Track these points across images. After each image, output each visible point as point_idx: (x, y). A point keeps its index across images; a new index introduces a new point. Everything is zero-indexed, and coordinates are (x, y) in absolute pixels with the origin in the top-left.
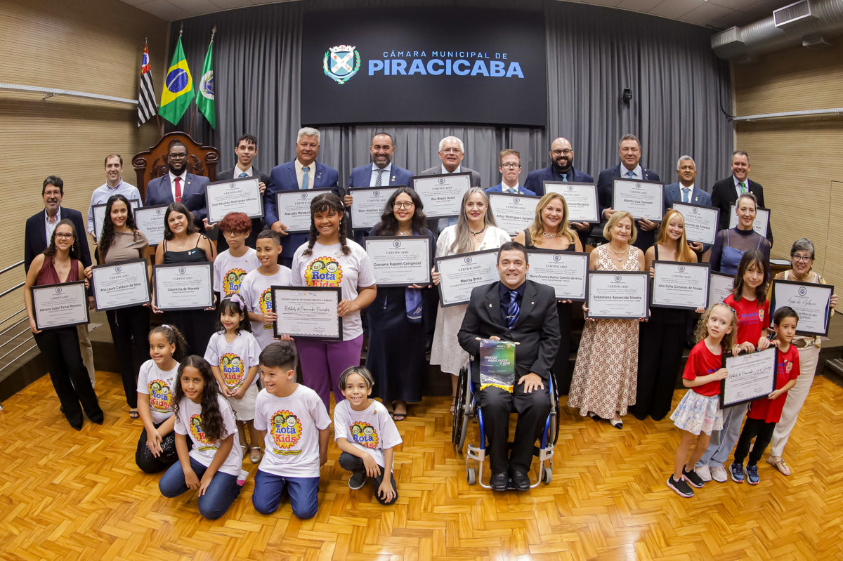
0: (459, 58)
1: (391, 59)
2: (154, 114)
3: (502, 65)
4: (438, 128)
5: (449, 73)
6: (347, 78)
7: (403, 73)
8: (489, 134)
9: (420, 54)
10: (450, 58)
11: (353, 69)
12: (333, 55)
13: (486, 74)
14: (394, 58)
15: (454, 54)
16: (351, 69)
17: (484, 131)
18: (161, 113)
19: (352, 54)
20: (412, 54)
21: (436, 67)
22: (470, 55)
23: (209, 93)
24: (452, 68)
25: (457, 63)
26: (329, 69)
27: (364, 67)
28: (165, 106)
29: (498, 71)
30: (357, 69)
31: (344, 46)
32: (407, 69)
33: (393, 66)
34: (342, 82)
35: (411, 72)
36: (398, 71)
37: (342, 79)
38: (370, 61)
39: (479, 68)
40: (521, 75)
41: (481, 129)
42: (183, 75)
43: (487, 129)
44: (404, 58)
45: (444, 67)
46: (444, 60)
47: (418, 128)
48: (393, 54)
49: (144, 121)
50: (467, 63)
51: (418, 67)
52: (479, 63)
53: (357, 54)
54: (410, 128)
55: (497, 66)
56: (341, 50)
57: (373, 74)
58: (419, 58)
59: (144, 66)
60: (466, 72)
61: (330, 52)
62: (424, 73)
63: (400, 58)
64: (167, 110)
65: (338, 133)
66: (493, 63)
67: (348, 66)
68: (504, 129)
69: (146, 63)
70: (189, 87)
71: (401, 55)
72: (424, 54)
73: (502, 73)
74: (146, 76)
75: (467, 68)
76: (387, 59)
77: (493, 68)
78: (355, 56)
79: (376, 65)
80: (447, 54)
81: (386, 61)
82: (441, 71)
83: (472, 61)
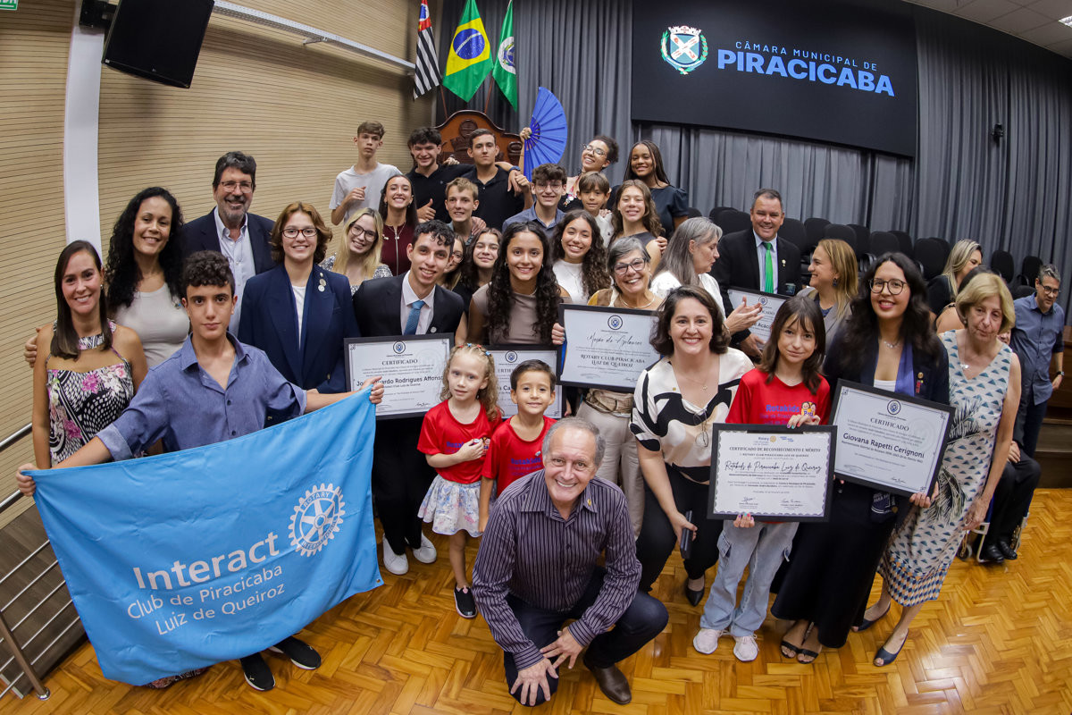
0: (824, 62)
1: (746, 51)
2: (437, 84)
3: (871, 77)
4: (799, 144)
5: (812, 78)
6: (692, 67)
7: (760, 71)
8: (855, 158)
9: (779, 50)
10: (813, 60)
11: (699, 58)
12: (673, 37)
13: (854, 86)
14: (747, 51)
15: (818, 56)
16: (697, 57)
17: (848, 154)
18: (446, 83)
19: (697, 39)
20: (770, 49)
21: (798, 69)
22: (836, 60)
23: (510, 65)
24: (816, 73)
25: (822, 67)
26: (669, 53)
27: (712, 57)
28: (453, 75)
29: (866, 84)
30: (703, 58)
31: (687, 28)
32: (765, 67)
33: (749, 61)
34: (685, 73)
35: (769, 72)
36: (753, 67)
37: (685, 69)
38: (720, 51)
39: (846, 77)
40: (891, 93)
41: (845, 151)
42: (477, 37)
43: (852, 153)
44: (761, 53)
45: (807, 70)
46: (807, 61)
47: (775, 141)
48: (747, 46)
49: (423, 92)
50: (833, 70)
51: (776, 66)
52: (846, 71)
53: (704, 40)
54: (765, 140)
55: (866, 78)
56: (682, 32)
57: (723, 67)
58: (778, 54)
59: (422, 20)
60: (832, 81)
61: (669, 33)
62: (784, 74)
63: (756, 51)
64: (456, 80)
65: (677, 135)
66: (861, 74)
67: (693, 53)
68: (870, 155)
69: (425, 17)
70: (486, 54)
71: (757, 49)
72: (783, 51)
73: (871, 88)
74: (425, 33)
75: (833, 75)
76: (740, 50)
77: (861, 81)
78: (701, 42)
79: (727, 57)
80: (810, 55)
81: (739, 53)
82: (803, 75)
83: (839, 67)
